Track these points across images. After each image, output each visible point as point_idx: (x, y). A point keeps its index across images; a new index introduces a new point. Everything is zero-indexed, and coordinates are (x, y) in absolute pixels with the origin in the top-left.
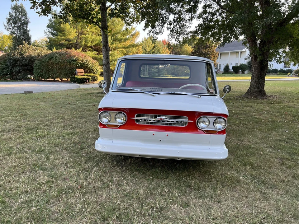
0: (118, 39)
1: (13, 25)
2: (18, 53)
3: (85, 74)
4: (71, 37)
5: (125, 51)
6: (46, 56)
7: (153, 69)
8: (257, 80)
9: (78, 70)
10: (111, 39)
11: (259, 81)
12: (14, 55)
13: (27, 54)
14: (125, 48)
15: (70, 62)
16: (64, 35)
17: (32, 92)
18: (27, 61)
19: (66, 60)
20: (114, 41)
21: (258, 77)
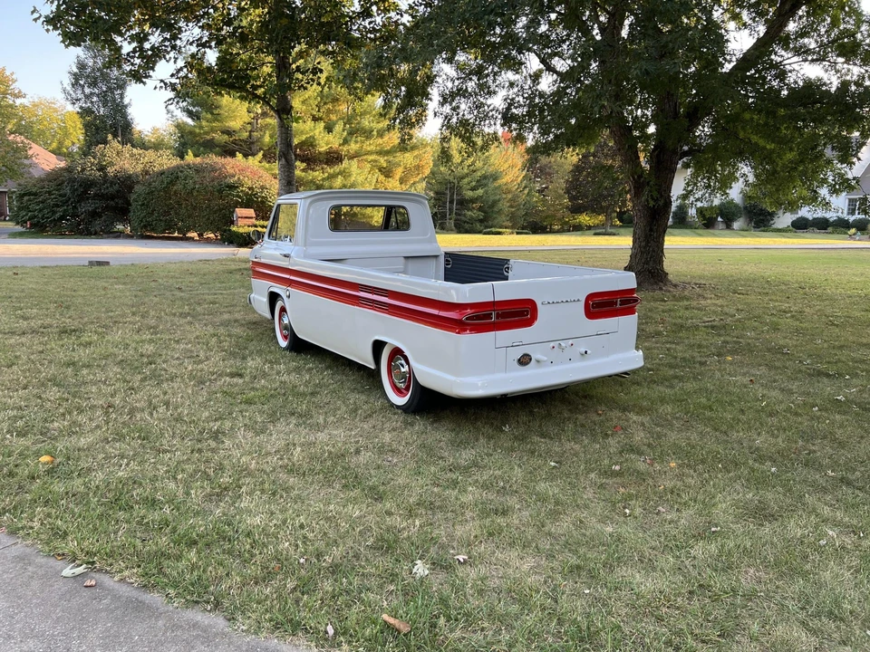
0: (362, 128)
1: (87, 91)
2: (92, 164)
3: (257, 223)
4: (235, 124)
5: (383, 161)
6: (162, 173)
7: (470, 213)
8: (643, 244)
9: (240, 211)
10: (344, 130)
11: (647, 245)
12: (83, 170)
13: (117, 167)
14: (381, 153)
15: (220, 191)
16: (217, 117)
17: (108, 263)
18: (116, 188)
19: (211, 184)
20: (351, 133)
21: (646, 237)
